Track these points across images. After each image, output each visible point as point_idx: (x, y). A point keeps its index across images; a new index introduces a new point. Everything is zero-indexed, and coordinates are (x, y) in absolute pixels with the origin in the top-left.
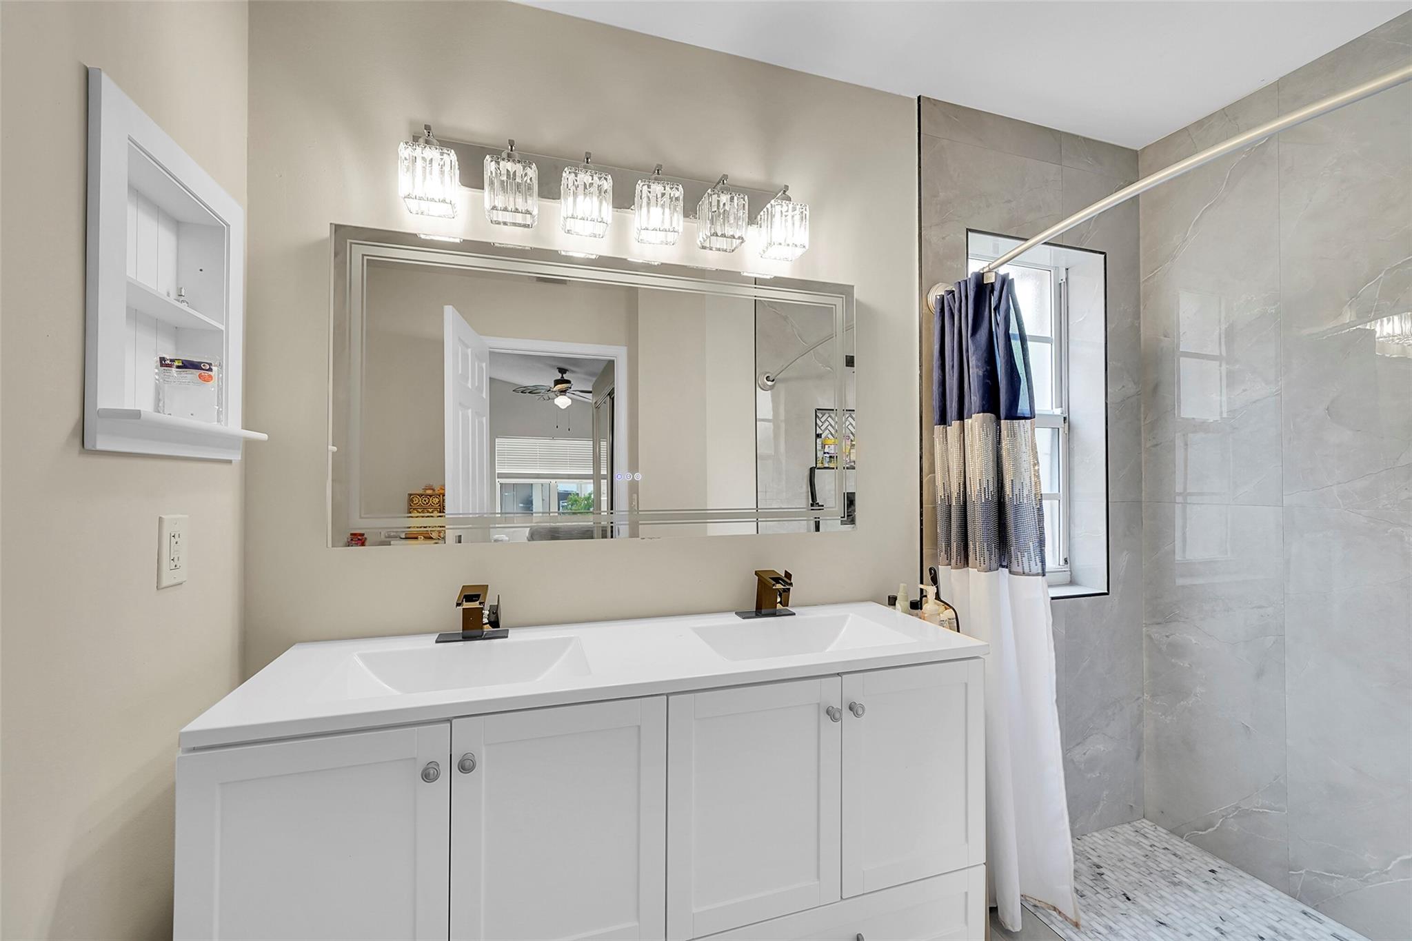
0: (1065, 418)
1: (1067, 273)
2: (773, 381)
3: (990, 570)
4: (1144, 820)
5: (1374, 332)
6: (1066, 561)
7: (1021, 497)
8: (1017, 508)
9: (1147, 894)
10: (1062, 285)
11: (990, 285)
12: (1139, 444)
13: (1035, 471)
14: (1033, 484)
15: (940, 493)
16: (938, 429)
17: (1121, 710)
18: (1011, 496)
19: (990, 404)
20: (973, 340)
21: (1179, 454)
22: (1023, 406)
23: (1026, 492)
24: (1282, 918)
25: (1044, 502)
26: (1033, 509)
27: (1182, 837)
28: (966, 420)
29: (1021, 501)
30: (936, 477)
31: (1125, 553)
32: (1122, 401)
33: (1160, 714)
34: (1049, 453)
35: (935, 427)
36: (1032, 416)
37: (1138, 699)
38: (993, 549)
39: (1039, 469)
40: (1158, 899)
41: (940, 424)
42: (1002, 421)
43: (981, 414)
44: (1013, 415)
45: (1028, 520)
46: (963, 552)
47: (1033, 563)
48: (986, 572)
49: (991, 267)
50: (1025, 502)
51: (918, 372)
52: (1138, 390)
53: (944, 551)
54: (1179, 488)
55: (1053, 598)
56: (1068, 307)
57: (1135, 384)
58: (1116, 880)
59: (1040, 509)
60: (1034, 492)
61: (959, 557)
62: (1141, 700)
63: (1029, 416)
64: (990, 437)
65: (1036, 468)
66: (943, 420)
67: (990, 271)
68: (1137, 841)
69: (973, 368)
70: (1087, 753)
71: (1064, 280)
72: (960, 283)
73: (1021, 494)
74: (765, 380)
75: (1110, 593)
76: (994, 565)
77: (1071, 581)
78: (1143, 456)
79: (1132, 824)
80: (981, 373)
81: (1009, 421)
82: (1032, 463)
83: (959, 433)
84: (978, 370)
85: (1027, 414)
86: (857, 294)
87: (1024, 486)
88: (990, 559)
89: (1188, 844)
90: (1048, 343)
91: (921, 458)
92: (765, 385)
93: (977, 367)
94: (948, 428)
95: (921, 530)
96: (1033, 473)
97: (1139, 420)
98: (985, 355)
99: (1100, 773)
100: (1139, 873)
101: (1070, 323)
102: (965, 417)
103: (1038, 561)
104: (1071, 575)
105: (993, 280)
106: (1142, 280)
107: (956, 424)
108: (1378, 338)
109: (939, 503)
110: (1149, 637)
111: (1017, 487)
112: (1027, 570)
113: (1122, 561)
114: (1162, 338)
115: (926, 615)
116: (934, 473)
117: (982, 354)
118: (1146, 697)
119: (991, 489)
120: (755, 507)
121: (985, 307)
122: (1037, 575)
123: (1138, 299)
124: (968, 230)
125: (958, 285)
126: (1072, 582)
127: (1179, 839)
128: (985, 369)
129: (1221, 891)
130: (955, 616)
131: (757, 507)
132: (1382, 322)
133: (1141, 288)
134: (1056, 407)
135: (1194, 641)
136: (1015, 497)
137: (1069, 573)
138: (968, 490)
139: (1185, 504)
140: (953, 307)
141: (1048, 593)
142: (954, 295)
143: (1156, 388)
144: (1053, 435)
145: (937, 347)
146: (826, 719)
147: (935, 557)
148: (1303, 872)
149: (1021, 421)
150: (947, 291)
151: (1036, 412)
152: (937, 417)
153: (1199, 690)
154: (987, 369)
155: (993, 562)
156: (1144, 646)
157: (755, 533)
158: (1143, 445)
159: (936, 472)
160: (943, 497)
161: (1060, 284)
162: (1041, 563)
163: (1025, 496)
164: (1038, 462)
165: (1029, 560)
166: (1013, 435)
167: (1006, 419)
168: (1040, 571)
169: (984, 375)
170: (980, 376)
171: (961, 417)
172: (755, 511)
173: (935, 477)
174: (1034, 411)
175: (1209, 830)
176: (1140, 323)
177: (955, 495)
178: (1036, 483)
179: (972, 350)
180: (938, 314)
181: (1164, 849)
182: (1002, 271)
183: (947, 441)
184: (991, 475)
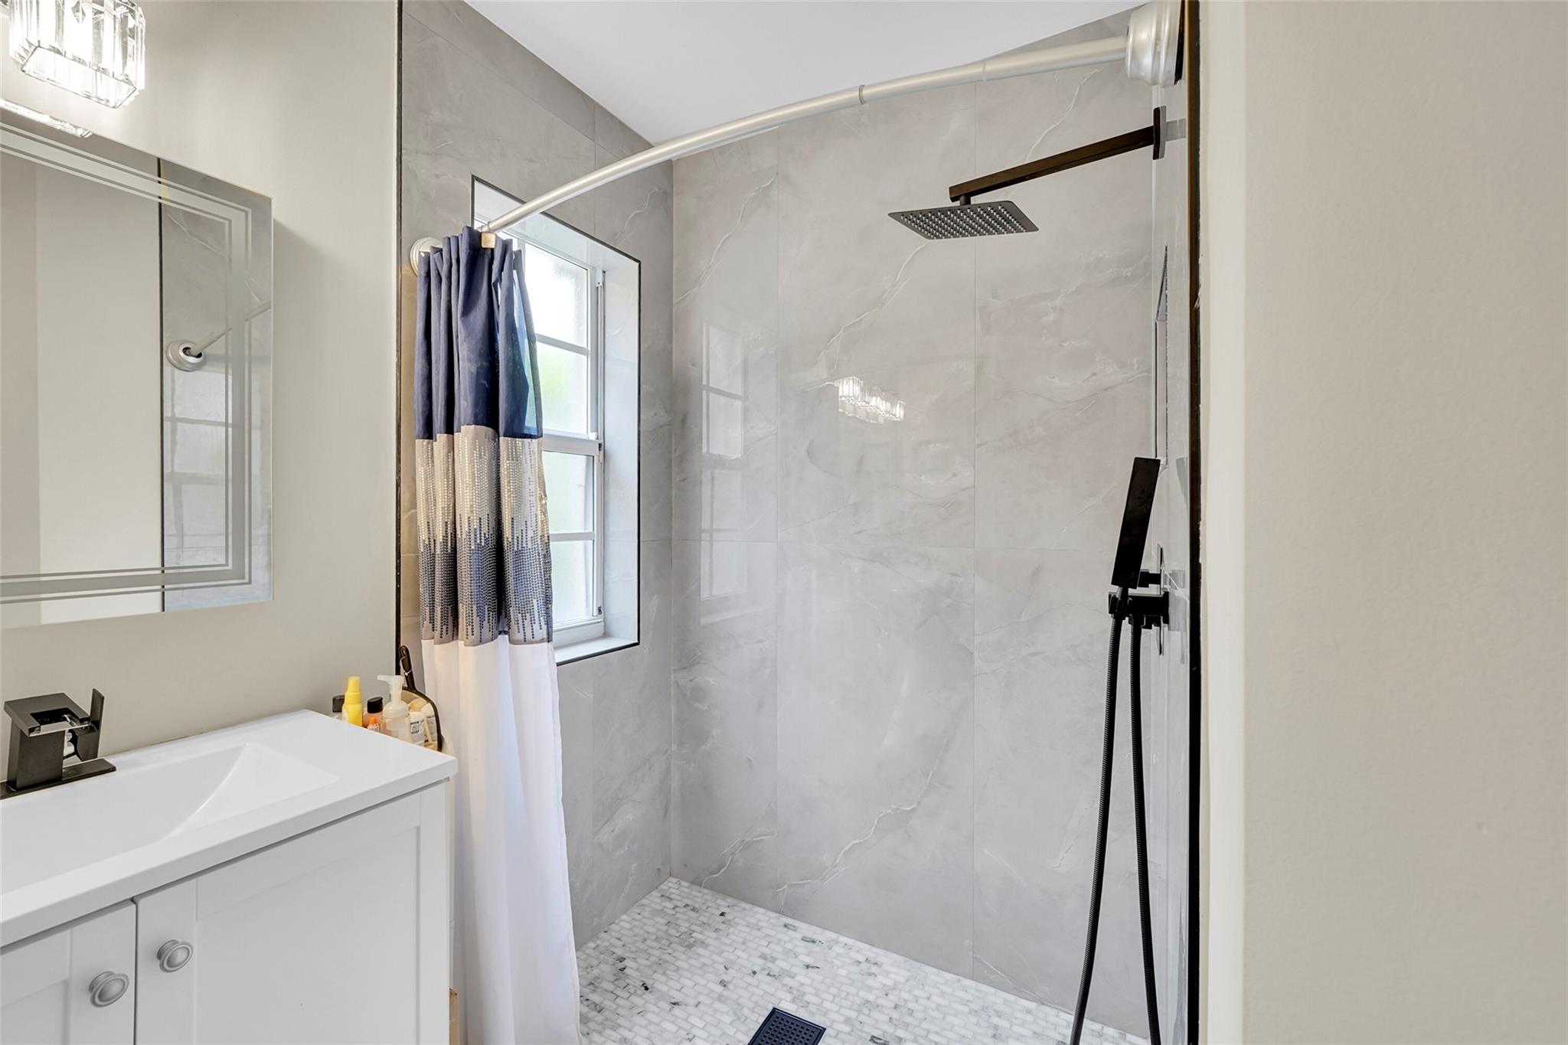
0: (600, 445)
1: (604, 277)
2: (199, 356)
3: (481, 642)
4: (671, 879)
5: (838, 388)
6: (600, 611)
7: (524, 540)
8: (519, 554)
9: (664, 974)
10: (599, 288)
11: (490, 252)
12: (670, 478)
13: (542, 505)
14: (540, 523)
15: (423, 536)
16: (421, 444)
17: (650, 769)
18: (510, 540)
19: (487, 415)
20: (464, 322)
21: (706, 489)
22: (530, 422)
23: (530, 533)
24: (770, 940)
25: (551, 543)
26: (539, 555)
27: (700, 886)
28: (456, 434)
29: (524, 545)
30: (418, 513)
31: (655, 597)
32: (654, 430)
33: (684, 762)
34: (584, 484)
35: (417, 441)
36: (539, 435)
37: (667, 750)
38: (486, 613)
39: (546, 504)
40: (674, 974)
41: (423, 438)
42: (501, 438)
43: (473, 426)
44: (516, 431)
45: (533, 569)
46: (450, 619)
47: (536, 627)
48: (474, 645)
49: (491, 226)
50: (530, 546)
51: (394, 359)
52: (669, 419)
53: (428, 619)
54: (705, 524)
55: (559, 664)
56: (604, 317)
57: (667, 412)
58: (637, 970)
59: (547, 555)
60: (540, 534)
61: (444, 627)
62: (669, 752)
63: (536, 434)
64: (486, 458)
65: (543, 502)
66: (428, 433)
67: (489, 232)
68: (660, 908)
69: (463, 360)
70: (616, 829)
71: (601, 284)
72: (449, 238)
73: (524, 537)
74: (182, 354)
75: (641, 644)
76: (487, 634)
77: (604, 633)
78: (674, 491)
79: (659, 888)
80: (474, 369)
81: (509, 439)
82: (538, 495)
83: (446, 451)
84: (469, 364)
85: (534, 433)
86: (277, 213)
87: (529, 525)
88: (482, 626)
89: (705, 891)
90: (584, 354)
91: (398, 485)
92: (180, 361)
93: (470, 360)
94: (434, 443)
95: (398, 590)
96: (539, 509)
97: (670, 451)
98: (480, 346)
99: (629, 847)
100: (660, 948)
101: (607, 335)
102: (455, 429)
103: (543, 623)
104: (605, 626)
105: (492, 245)
106: (674, 302)
107: (441, 438)
108: (841, 397)
109: (422, 550)
110: (677, 683)
111: (521, 526)
112: (529, 637)
113: (652, 604)
114: (690, 366)
115: (387, 721)
116: (416, 508)
117: (476, 344)
118: (674, 747)
119: (485, 529)
120: (159, 566)
121: (482, 278)
122: (542, 641)
123: (671, 321)
124: (474, 178)
125: (446, 241)
126: (606, 635)
127: (698, 887)
128: (479, 365)
129: (728, 935)
130: (433, 713)
131: (163, 565)
132: (843, 383)
133: (674, 310)
134: (592, 432)
135: (712, 683)
136: (515, 541)
137: (603, 624)
138: (458, 532)
139: (711, 541)
140: (440, 270)
141: (554, 657)
142: (442, 254)
143: (684, 421)
144: (587, 465)
145: (420, 326)
146: (82, 1003)
147: (417, 627)
148: (786, 887)
149: (526, 440)
150: (434, 248)
151: (544, 432)
152: (418, 425)
153: (715, 731)
154: (482, 364)
155: (485, 630)
156: (672, 693)
157: (158, 609)
158: (673, 480)
159: (418, 507)
160: (427, 543)
161: (597, 288)
162: (546, 626)
163: (529, 539)
164: (546, 496)
165: (532, 622)
166: (515, 457)
167: (505, 436)
168: (545, 636)
169: (478, 373)
170: (472, 373)
171: (449, 429)
172: (159, 572)
173: (416, 512)
174: (542, 430)
175: (722, 871)
176: (672, 348)
177: (440, 539)
178: (542, 521)
179: (463, 335)
180: (423, 279)
181: (684, 907)
182: (503, 235)
183: (433, 462)
184: (486, 510)
